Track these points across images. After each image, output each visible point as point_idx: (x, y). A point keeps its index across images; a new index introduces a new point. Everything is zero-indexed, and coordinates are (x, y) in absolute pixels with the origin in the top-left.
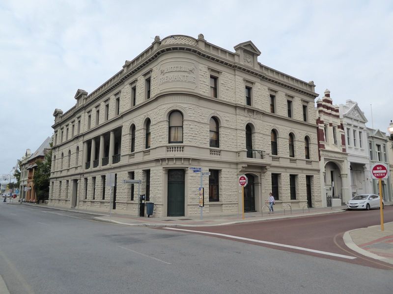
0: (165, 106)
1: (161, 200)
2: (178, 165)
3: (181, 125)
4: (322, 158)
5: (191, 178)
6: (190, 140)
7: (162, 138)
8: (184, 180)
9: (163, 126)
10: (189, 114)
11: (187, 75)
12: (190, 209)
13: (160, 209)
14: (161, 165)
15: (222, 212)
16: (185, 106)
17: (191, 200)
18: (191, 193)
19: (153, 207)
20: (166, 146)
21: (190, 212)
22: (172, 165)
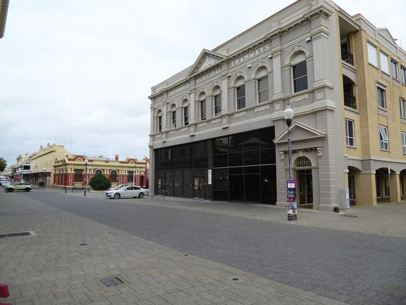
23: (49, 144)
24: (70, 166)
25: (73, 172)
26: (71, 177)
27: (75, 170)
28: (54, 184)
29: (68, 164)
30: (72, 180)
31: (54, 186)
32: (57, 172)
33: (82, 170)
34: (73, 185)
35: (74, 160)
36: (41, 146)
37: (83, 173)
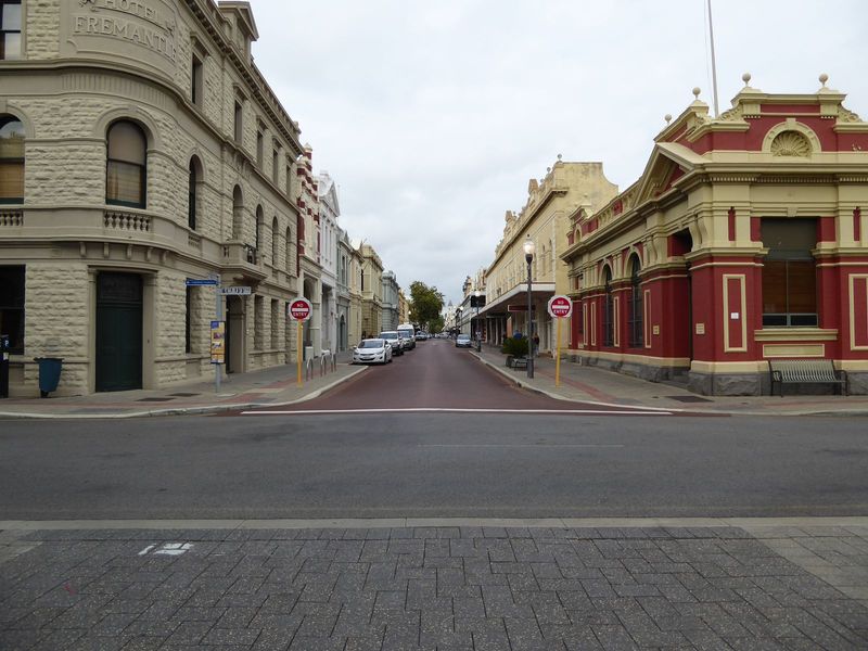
0: (99, 101)
1: (83, 350)
2: (136, 262)
3: (140, 162)
4: (302, 272)
5: (162, 296)
6: (166, 204)
7: (90, 186)
8: (141, 300)
9: (95, 155)
10: (164, 139)
11: (162, 36)
12: (162, 372)
13: (79, 373)
14: (84, 258)
15: (200, 375)
16: (157, 115)
17: (162, 350)
18: (162, 333)
19: (59, 370)
20: (104, 210)
21: (161, 379)
22: (117, 261)
23: (533, 182)
24: (723, 196)
25: (745, 242)
26: (734, 284)
27: (765, 226)
28: (574, 346)
29: (706, 178)
30: (741, 316)
31: (574, 359)
32: (592, 281)
33: (819, 227)
34: (755, 353)
35: (748, 138)
36: (508, 213)
37: (825, 247)
